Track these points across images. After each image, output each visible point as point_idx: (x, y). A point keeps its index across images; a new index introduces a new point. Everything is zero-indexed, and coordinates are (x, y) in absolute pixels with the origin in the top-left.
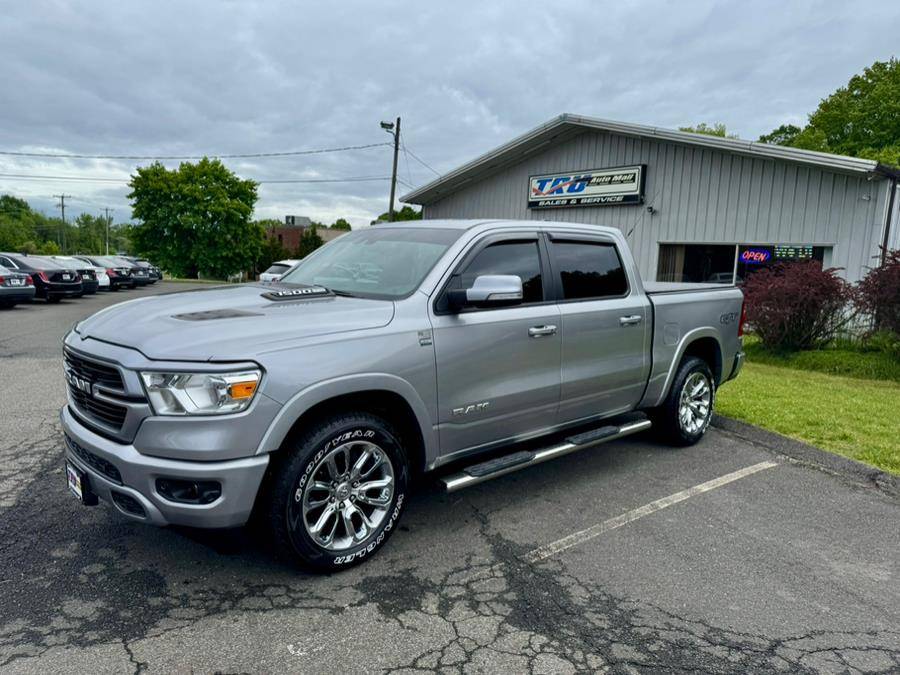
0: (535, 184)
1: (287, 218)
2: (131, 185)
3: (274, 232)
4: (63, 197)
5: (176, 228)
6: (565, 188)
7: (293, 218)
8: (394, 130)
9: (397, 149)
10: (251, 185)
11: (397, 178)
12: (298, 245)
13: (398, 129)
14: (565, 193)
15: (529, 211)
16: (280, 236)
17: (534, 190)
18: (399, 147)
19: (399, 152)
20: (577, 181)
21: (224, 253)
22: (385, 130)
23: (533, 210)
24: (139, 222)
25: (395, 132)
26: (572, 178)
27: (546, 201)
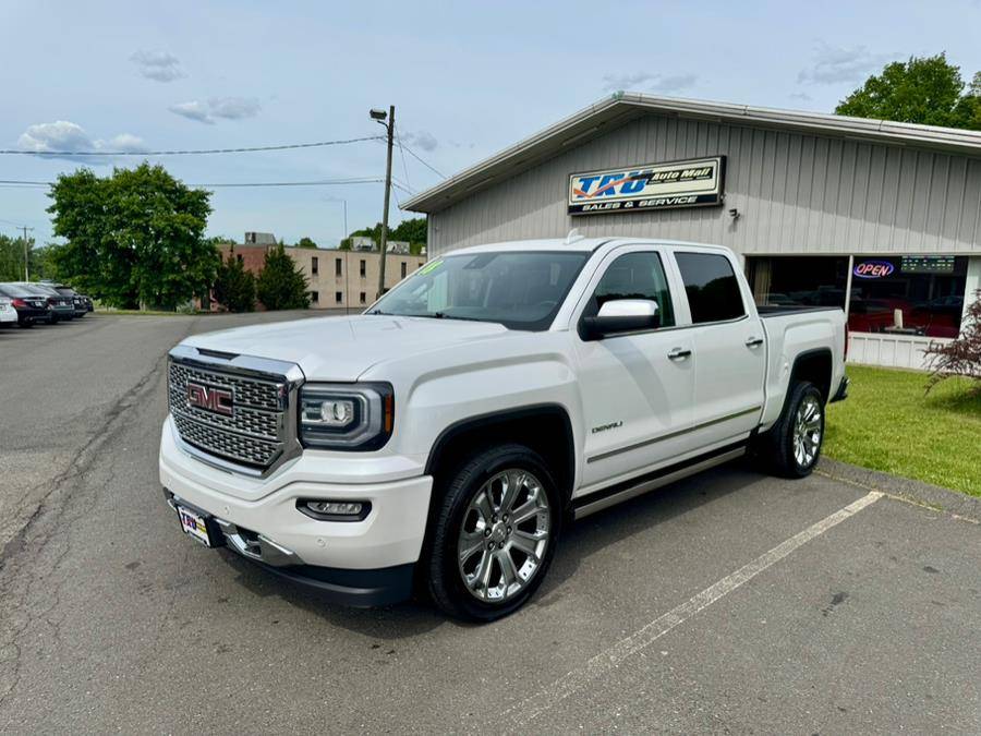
0: (577, 184)
1: (247, 235)
3: (232, 251)
5: (111, 246)
6: (618, 188)
7: (254, 235)
8: (387, 120)
9: (391, 144)
10: (203, 196)
11: (392, 180)
12: (263, 267)
13: (392, 120)
14: (618, 194)
15: (568, 218)
16: (240, 257)
17: (576, 191)
18: (394, 142)
19: (394, 147)
20: (634, 178)
21: (171, 277)
22: (375, 120)
23: (573, 216)
24: (63, 241)
25: (388, 123)
26: (627, 175)
27: (592, 205)
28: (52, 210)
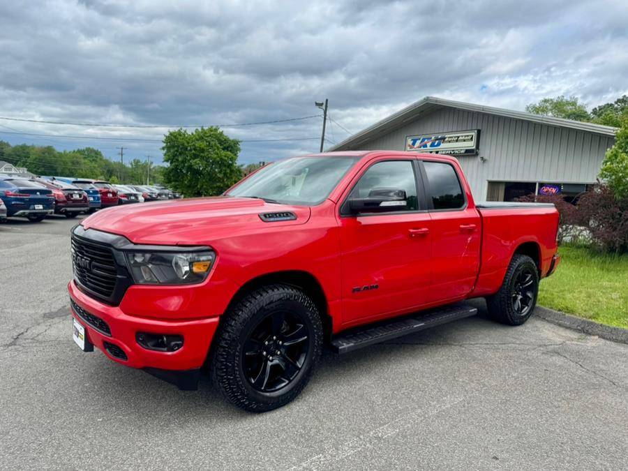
0: (410, 142)
2: (164, 142)
4: (122, 149)
5: (190, 168)
6: (429, 144)
8: (324, 107)
9: (325, 119)
10: (236, 143)
11: (325, 138)
13: (326, 107)
14: (429, 147)
17: (409, 146)
18: (327, 117)
19: (327, 121)
20: (437, 139)
21: (218, 184)
22: (318, 107)
24: (167, 165)
25: (324, 108)
26: (433, 138)
28: (163, 148)
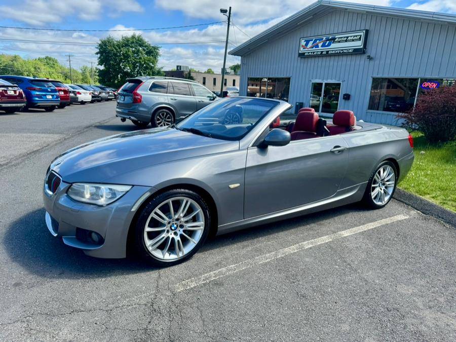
0: (303, 43)
2: (97, 48)
4: (69, 56)
6: (320, 45)
7: (180, 66)
11: (229, 41)
13: (230, 13)
14: (320, 48)
15: (299, 58)
17: (303, 46)
18: (230, 23)
19: (230, 26)
20: (327, 40)
22: (222, 13)
23: (301, 58)
25: (228, 15)
26: (324, 38)
27: (309, 53)
28: (97, 53)
